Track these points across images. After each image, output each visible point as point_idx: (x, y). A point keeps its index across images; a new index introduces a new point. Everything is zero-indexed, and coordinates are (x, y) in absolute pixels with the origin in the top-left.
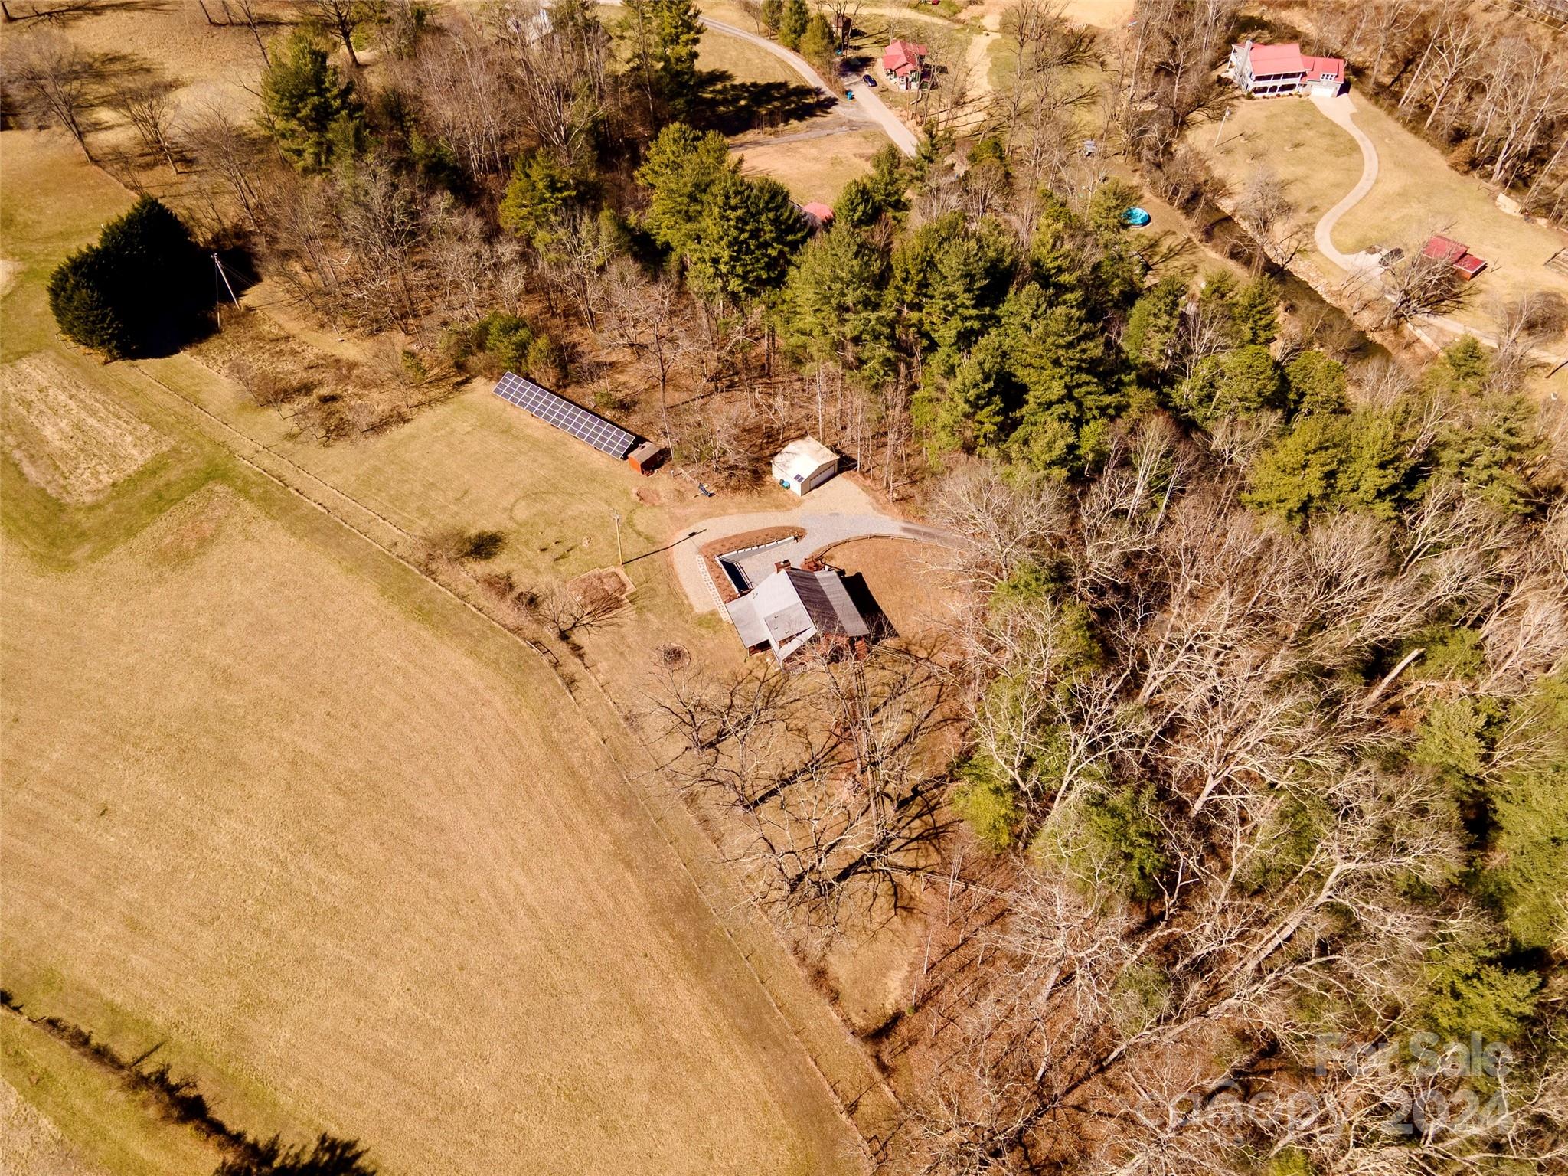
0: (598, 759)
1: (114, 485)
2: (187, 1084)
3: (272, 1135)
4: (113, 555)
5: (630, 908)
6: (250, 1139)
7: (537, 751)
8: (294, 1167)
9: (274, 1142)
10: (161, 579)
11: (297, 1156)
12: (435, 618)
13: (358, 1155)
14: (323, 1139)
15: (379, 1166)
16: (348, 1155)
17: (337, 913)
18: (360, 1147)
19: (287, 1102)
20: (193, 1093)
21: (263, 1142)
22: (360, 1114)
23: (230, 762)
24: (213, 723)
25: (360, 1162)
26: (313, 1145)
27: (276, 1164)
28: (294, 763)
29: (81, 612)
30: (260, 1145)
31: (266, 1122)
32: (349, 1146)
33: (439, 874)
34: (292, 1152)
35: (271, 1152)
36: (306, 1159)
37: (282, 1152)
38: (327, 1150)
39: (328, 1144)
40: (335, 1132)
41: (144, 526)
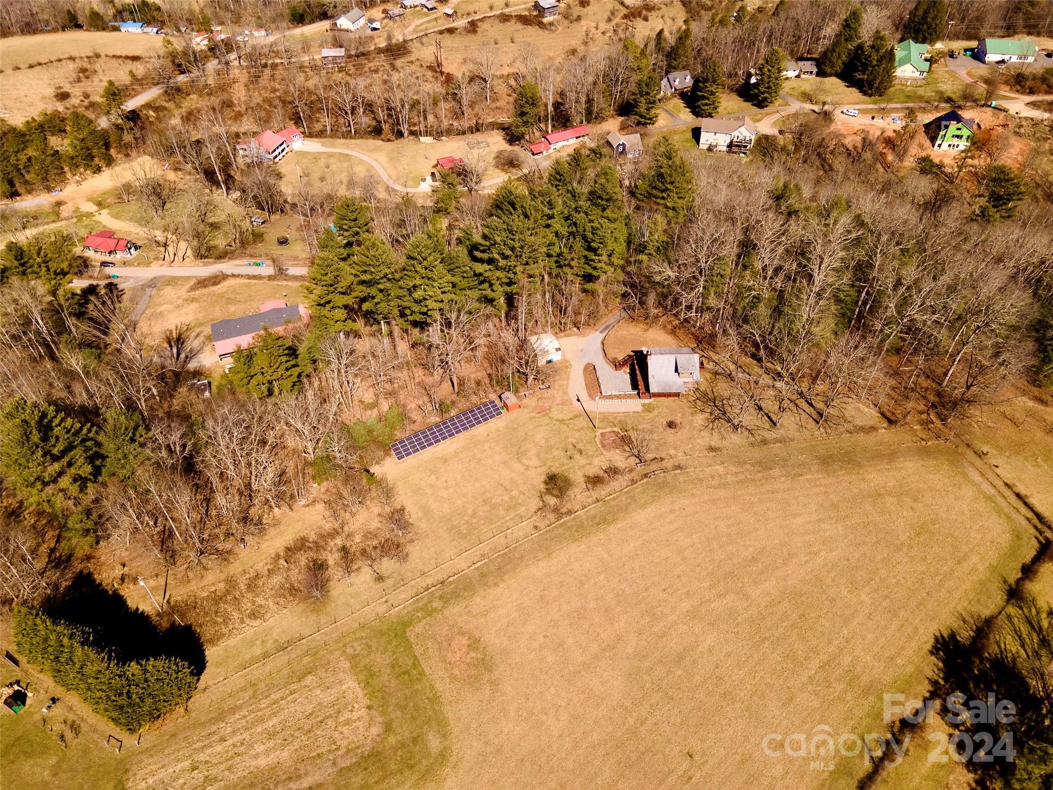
0: (733, 469)
1: (369, 708)
2: (892, 727)
3: (927, 681)
4: (450, 715)
5: (823, 482)
6: (927, 695)
7: (722, 493)
8: (944, 673)
9: (930, 680)
10: (495, 684)
11: (939, 669)
12: (609, 517)
13: (942, 636)
14: (932, 653)
15: (949, 626)
16: (941, 641)
17: (803, 615)
18: (938, 634)
19: (910, 669)
20: (898, 724)
21: (930, 687)
22: (921, 631)
23: (680, 658)
24: (647, 664)
25: (946, 636)
26: (933, 658)
27: (942, 682)
28: (694, 618)
29: (499, 751)
30: (931, 689)
31: (919, 683)
32: (936, 639)
33: (791, 556)
34: (936, 672)
35: (935, 683)
36: (941, 665)
37: (936, 678)
38: (938, 653)
39: (934, 651)
40: (929, 646)
41: (432, 687)
